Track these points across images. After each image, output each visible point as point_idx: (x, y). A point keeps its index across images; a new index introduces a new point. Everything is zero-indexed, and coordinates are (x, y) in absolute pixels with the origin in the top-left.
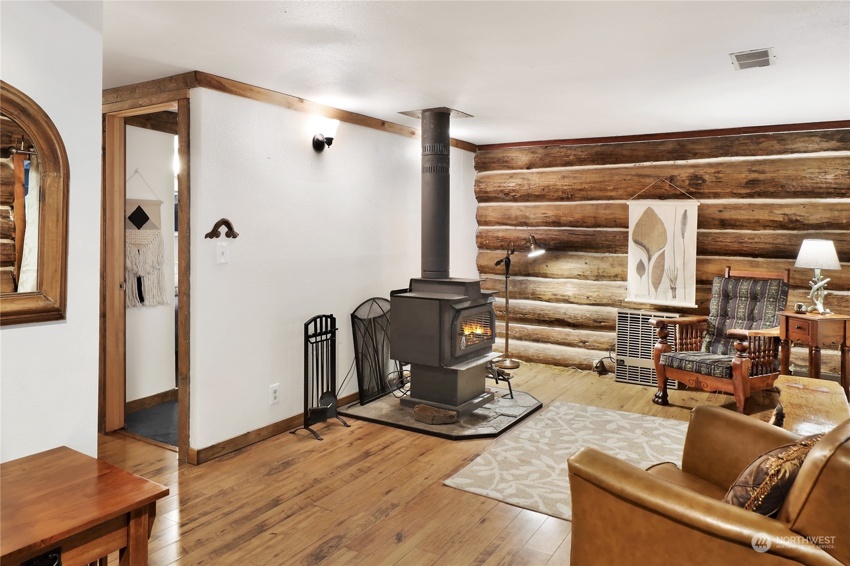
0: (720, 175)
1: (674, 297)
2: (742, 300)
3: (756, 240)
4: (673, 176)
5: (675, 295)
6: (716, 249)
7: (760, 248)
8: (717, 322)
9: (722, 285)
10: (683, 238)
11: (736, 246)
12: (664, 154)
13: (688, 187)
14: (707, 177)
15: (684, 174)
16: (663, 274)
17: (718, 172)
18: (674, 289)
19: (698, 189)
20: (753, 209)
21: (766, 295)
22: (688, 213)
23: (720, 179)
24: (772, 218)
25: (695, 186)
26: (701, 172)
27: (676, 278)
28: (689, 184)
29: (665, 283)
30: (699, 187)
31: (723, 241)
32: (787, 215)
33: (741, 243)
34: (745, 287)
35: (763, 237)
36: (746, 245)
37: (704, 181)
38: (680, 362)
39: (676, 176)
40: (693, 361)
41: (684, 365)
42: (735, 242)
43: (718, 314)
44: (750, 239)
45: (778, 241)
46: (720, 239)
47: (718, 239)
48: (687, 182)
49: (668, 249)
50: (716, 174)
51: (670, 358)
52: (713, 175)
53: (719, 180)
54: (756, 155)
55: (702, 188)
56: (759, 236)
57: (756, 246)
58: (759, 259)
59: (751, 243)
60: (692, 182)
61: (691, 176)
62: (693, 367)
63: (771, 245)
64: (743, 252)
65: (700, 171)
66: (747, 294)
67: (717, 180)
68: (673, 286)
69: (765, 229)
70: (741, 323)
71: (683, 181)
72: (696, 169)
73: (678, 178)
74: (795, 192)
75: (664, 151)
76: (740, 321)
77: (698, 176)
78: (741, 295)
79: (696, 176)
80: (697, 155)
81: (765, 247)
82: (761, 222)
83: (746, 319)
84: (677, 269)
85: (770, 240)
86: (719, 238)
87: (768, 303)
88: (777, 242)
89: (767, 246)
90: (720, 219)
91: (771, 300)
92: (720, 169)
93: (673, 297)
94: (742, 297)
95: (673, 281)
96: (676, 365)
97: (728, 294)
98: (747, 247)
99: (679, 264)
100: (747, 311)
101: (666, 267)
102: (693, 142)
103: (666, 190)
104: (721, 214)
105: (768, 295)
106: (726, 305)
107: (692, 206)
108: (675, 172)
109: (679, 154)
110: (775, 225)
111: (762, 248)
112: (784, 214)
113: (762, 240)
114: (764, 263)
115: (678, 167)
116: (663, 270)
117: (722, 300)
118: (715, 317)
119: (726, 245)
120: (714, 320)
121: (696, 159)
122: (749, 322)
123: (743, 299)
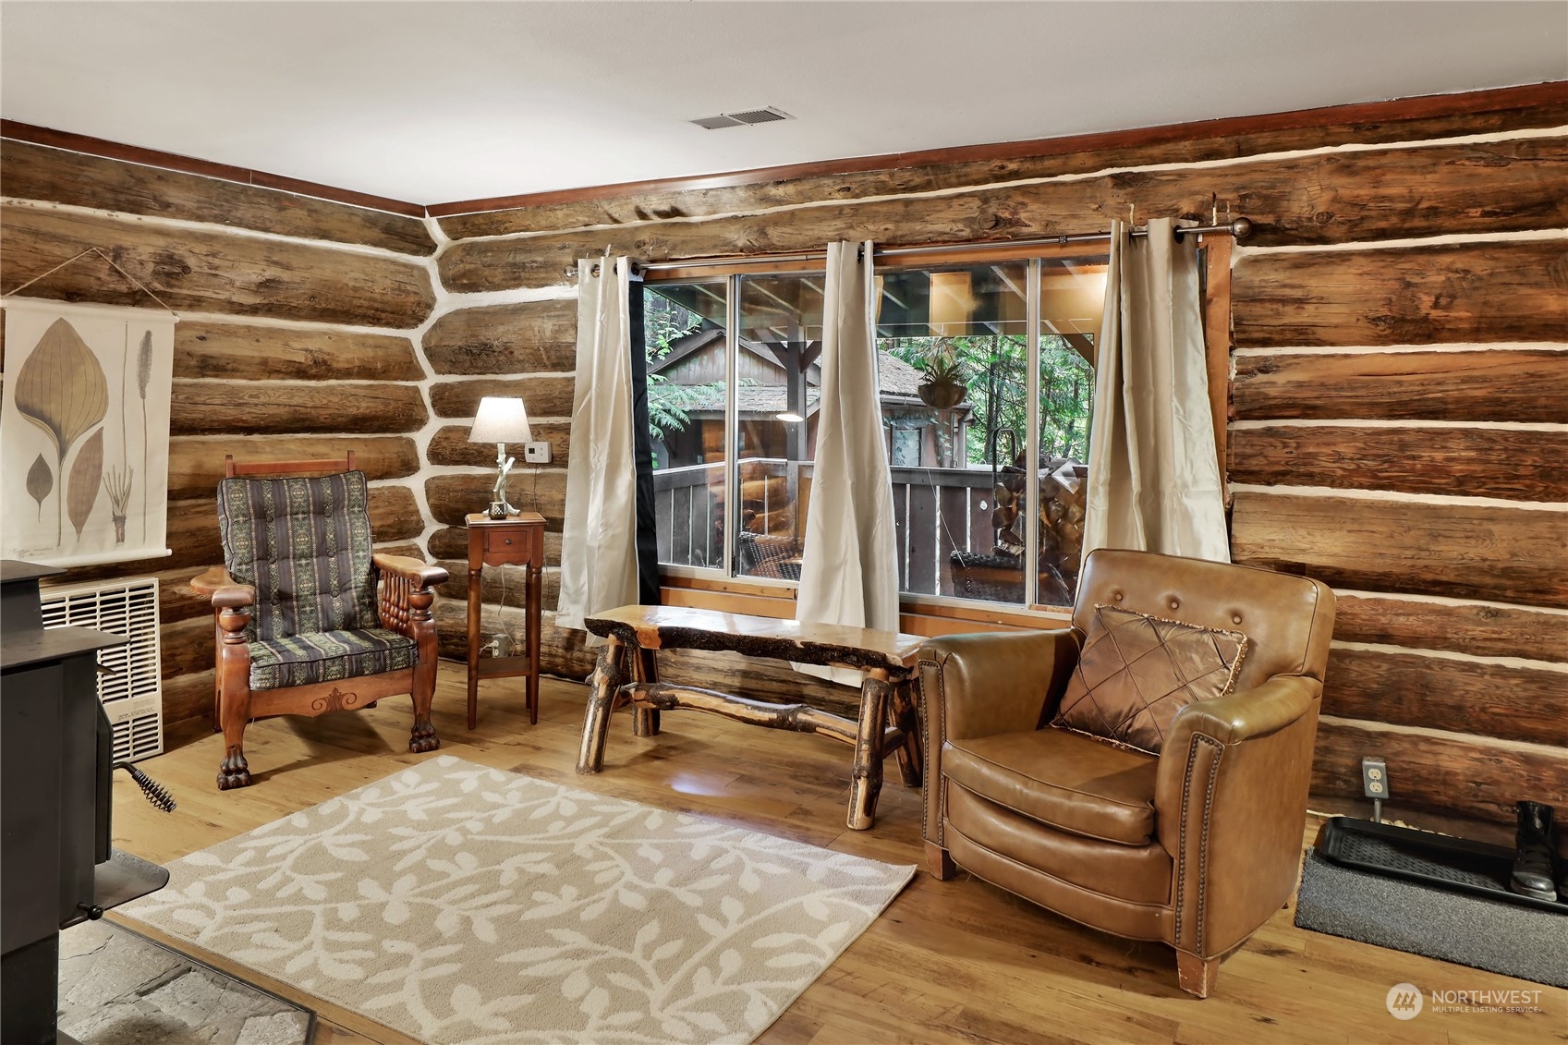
0: (216, 262)
1: (121, 539)
2: (297, 519)
3: (263, 399)
4: (121, 248)
5: (123, 534)
6: (194, 419)
7: (270, 415)
8: (256, 574)
9: (249, 494)
10: (143, 397)
11: (230, 413)
12: (98, 189)
13: (149, 279)
14: (192, 262)
15: (146, 249)
16: (97, 487)
17: (214, 255)
18: (119, 521)
19: (169, 285)
20: (257, 337)
21: (346, 502)
22: (153, 339)
23: (216, 268)
24: (288, 357)
25: (164, 278)
26: (181, 251)
27: (127, 494)
28: (155, 273)
29: (102, 506)
30: (173, 282)
31: (208, 401)
32: (311, 351)
33: (240, 405)
34: (298, 493)
35: (271, 393)
36: (248, 410)
37: (186, 269)
38: (312, 667)
39: (127, 249)
40: (343, 656)
41: (321, 671)
42: (229, 404)
43: (252, 556)
44: (251, 396)
45: (296, 401)
46: (202, 399)
47: (197, 399)
48: (150, 267)
49: (109, 425)
50: (210, 259)
51: (285, 668)
52: (204, 258)
53: (213, 272)
54: (269, 232)
55: (177, 283)
56: (265, 390)
57: (264, 410)
58: (256, 437)
59: (256, 405)
60: (159, 268)
61: (160, 255)
62: (344, 669)
63: (287, 409)
64: (240, 424)
65: (179, 247)
66: (309, 506)
67: (209, 271)
68: (118, 513)
69: (269, 378)
70: (307, 564)
71: (141, 263)
72: (170, 240)
73: (131, 256)
74: (325, 310)
75: (99, 183)
76: (303, 562)
77: (176, 257)
78: (295, 510)
79: (171, 257)
80: (170, 210)
81: (277, 411)
82: (270, 363)
83: (314, 554)
84: (131, 471)
85: (283, 400)
86: (199, 395)
87: (352, 516)
88: (295, 403)
89: (281, 410)
90: (202, 355)
91: (356, 509)
92: (217, 247)
93: (118, 541)
94: (297, 513)
95: (120, 501)
96: (303, 676)
97: (265, 513)
98: (250, 413)
99: (135, 459)
100: (314, 538)
101: (105, 469)
102: (161, 178)
103: (99, 279)
104: (204, 344)
105: (349, 500)
106: (267, 535)
107: (162, 324)
108: (127, 240)
109: (131, 198)
110: (290, 369)
111: (273, 415)
112: (306, 350)
113: (273, 400)
114: (264, 443)
115: (126, 228)
116: (98, 477)
117: (257, 526)
118: (247, 564)
119: (215, 412)
120: (247, 570)
121: (164, 216)
122: (321, 558)
123: (300, 516)
